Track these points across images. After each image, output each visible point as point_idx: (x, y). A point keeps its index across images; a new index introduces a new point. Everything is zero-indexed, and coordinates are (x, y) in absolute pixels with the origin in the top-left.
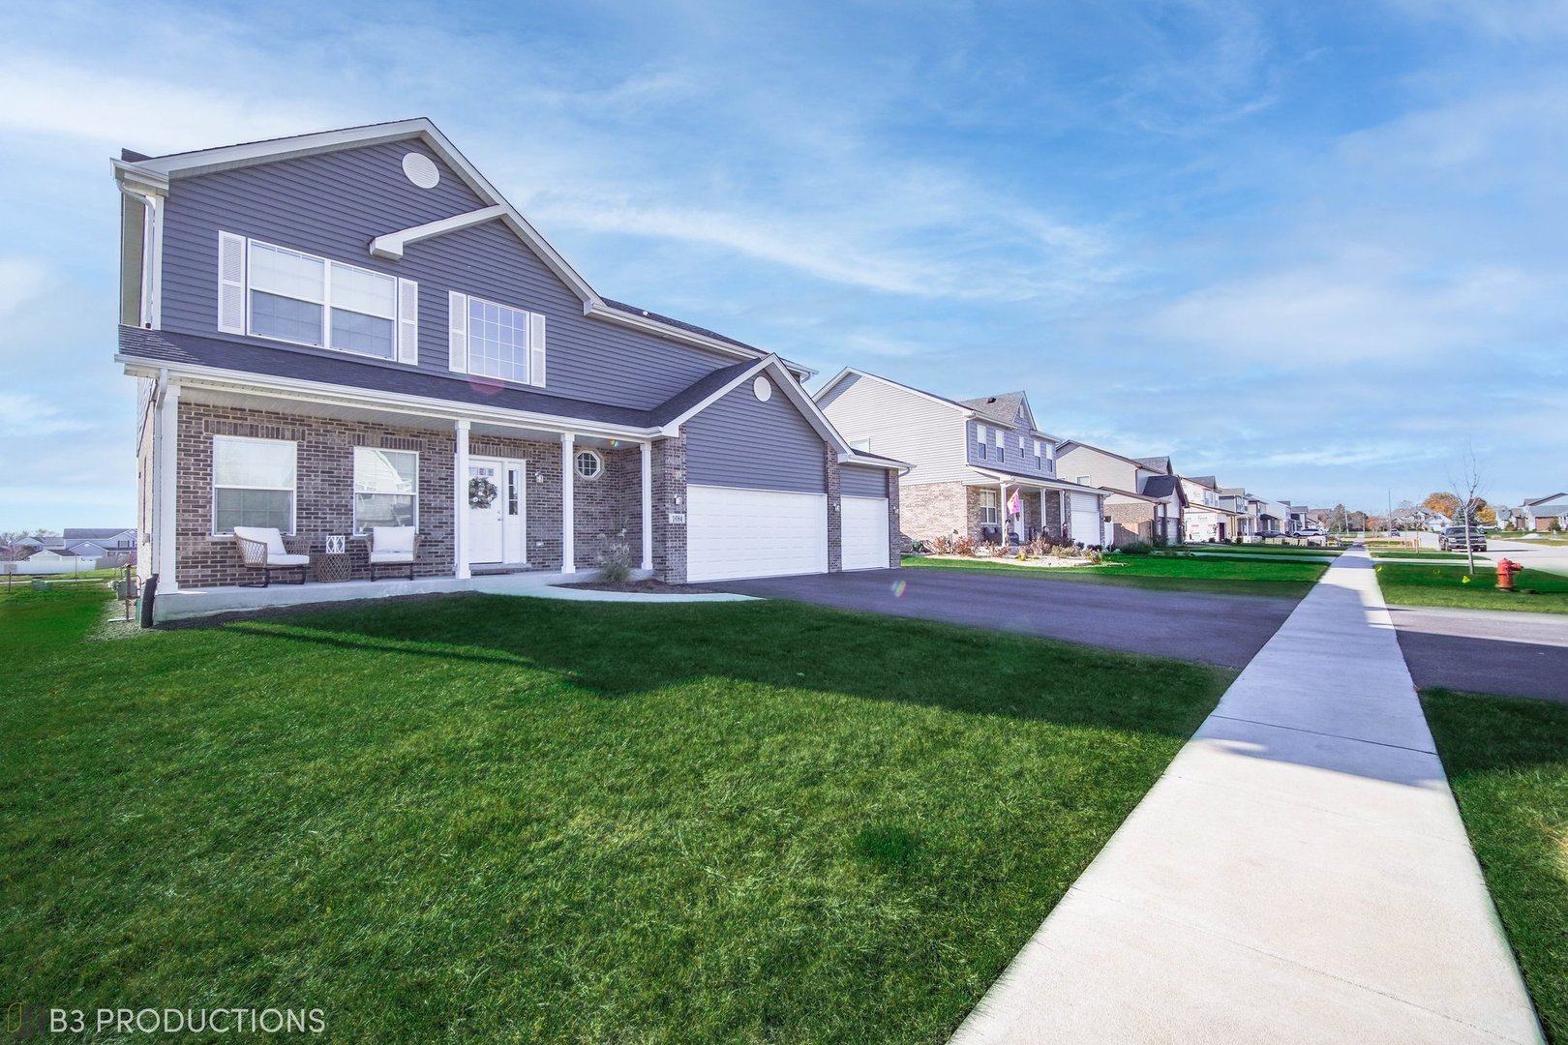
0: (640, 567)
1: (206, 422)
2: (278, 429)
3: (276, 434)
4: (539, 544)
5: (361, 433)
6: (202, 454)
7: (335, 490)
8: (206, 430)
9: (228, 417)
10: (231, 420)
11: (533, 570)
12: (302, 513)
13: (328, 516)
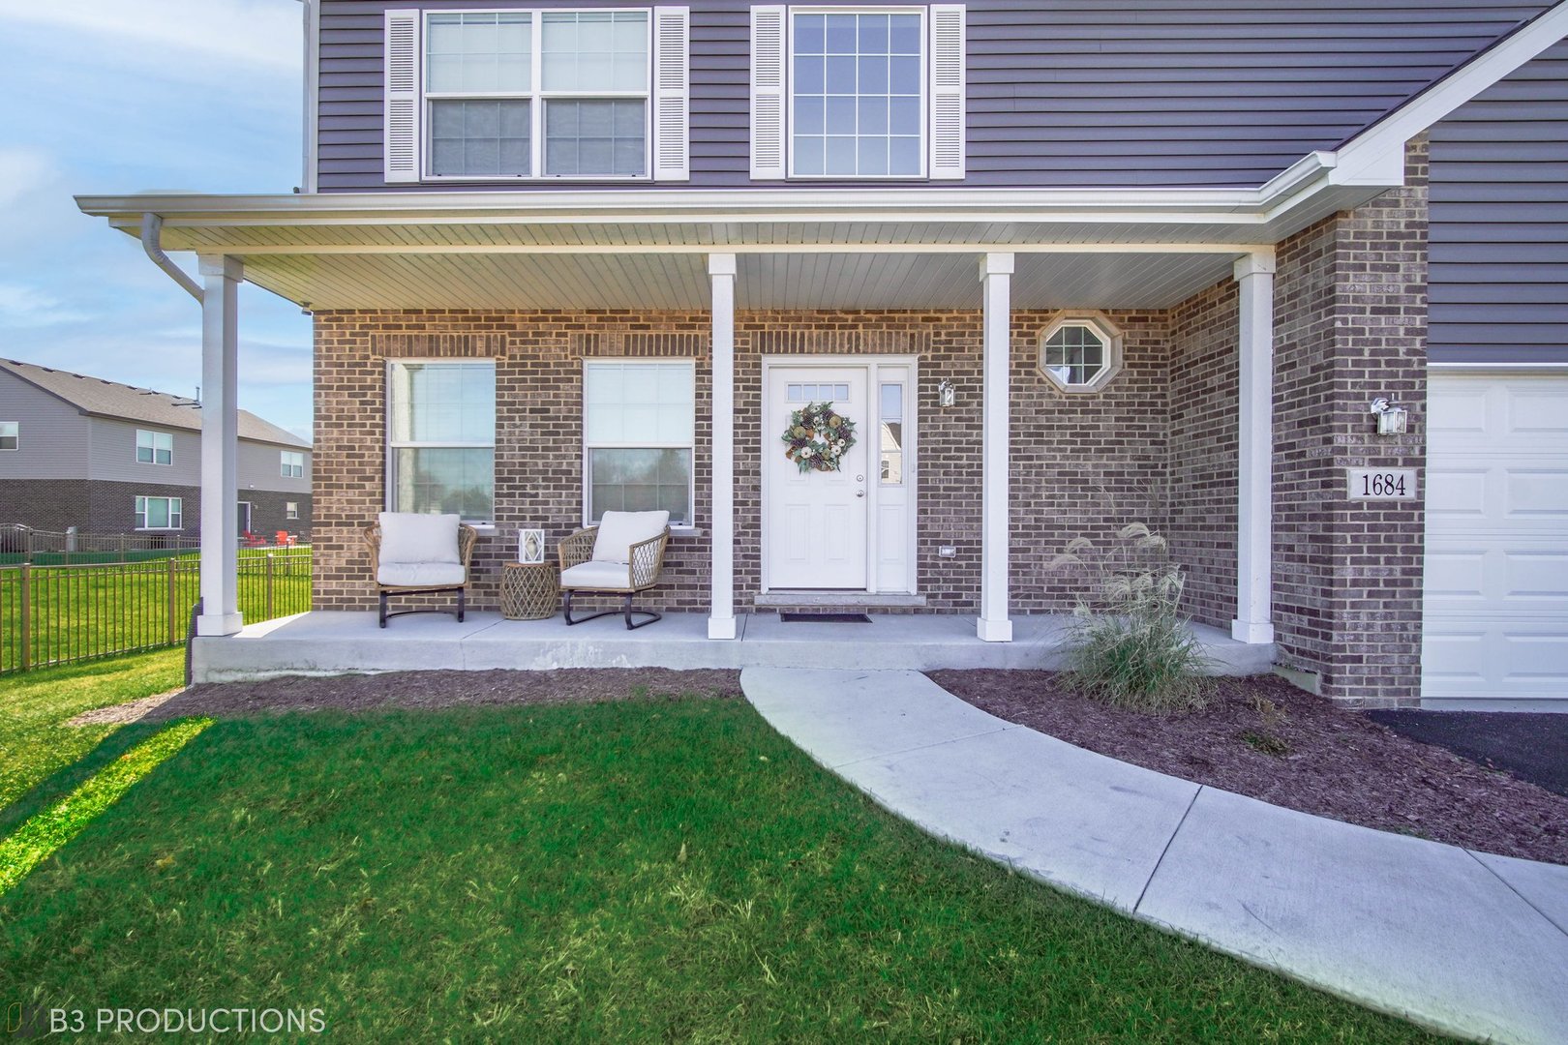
0: (1225, 629)
1: (373, 337)
2: (466, 337)
3: (462, 348)
4: (947, 551)
5: (593, 332)
6: (369, 392)
7: (551, 444)
8: (374, 353)
9: (399, 327)
10: (405, 332)
11: (931, 612)
12: (501, 488)
13: (540, 491)
